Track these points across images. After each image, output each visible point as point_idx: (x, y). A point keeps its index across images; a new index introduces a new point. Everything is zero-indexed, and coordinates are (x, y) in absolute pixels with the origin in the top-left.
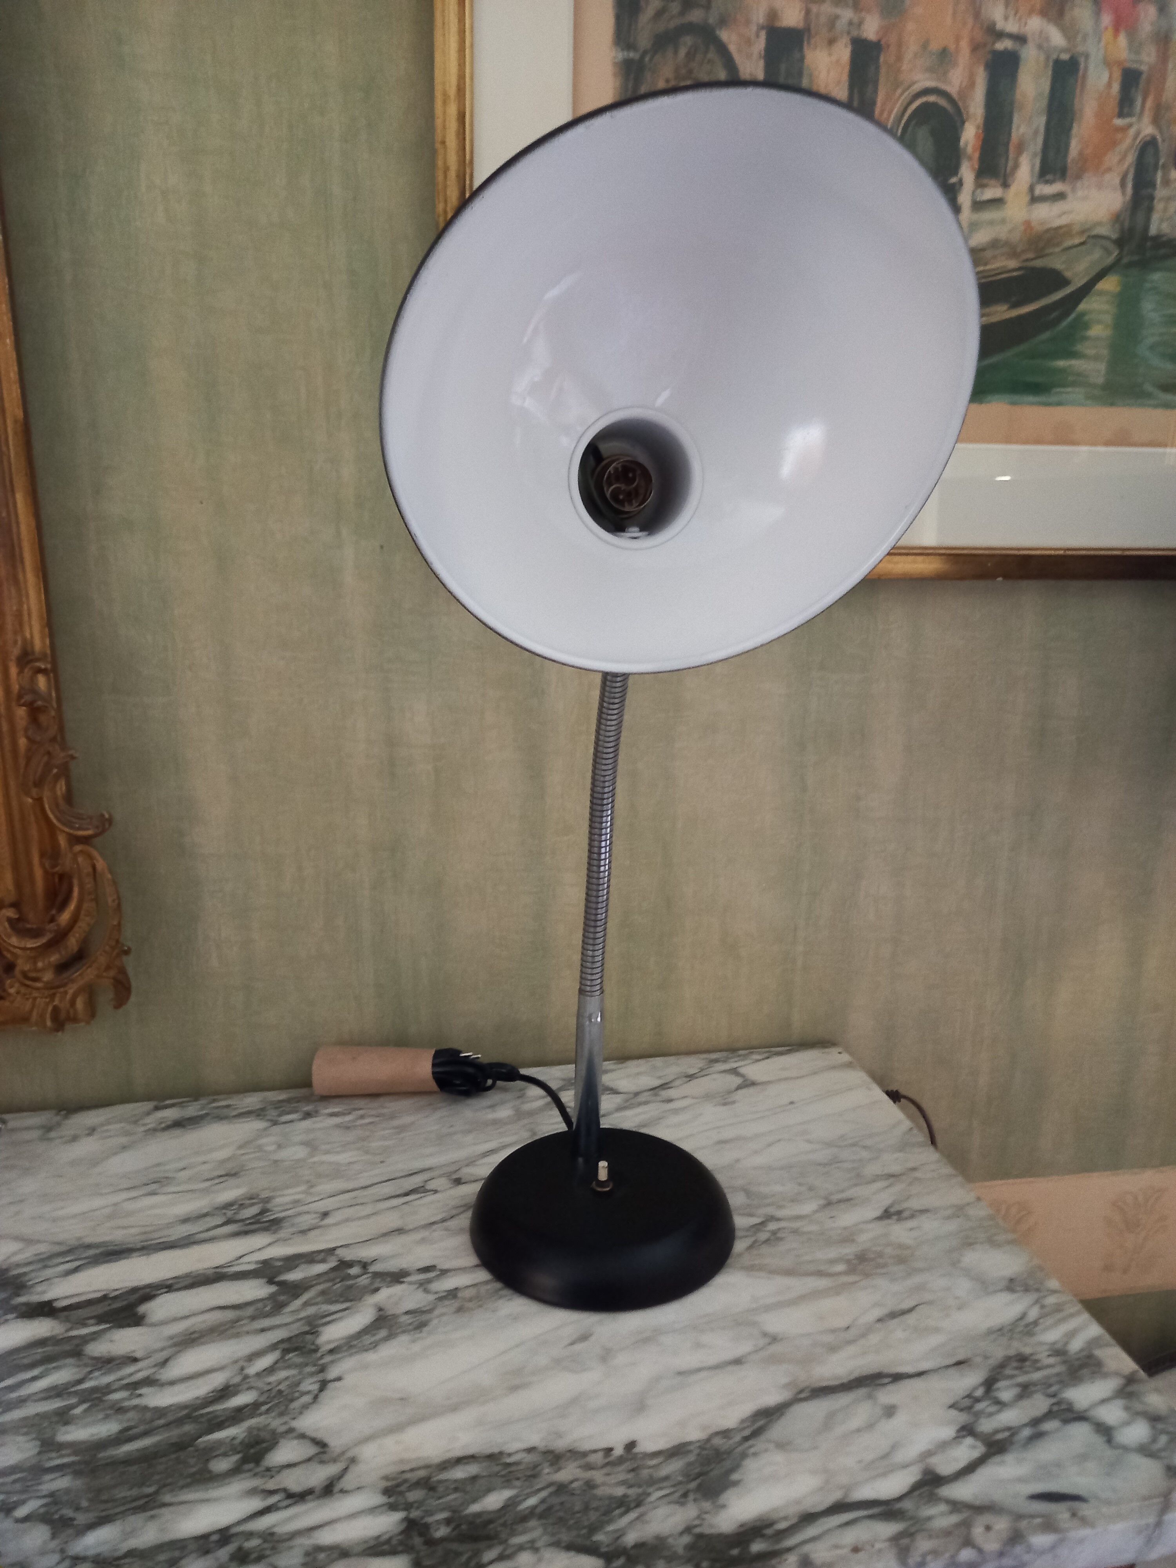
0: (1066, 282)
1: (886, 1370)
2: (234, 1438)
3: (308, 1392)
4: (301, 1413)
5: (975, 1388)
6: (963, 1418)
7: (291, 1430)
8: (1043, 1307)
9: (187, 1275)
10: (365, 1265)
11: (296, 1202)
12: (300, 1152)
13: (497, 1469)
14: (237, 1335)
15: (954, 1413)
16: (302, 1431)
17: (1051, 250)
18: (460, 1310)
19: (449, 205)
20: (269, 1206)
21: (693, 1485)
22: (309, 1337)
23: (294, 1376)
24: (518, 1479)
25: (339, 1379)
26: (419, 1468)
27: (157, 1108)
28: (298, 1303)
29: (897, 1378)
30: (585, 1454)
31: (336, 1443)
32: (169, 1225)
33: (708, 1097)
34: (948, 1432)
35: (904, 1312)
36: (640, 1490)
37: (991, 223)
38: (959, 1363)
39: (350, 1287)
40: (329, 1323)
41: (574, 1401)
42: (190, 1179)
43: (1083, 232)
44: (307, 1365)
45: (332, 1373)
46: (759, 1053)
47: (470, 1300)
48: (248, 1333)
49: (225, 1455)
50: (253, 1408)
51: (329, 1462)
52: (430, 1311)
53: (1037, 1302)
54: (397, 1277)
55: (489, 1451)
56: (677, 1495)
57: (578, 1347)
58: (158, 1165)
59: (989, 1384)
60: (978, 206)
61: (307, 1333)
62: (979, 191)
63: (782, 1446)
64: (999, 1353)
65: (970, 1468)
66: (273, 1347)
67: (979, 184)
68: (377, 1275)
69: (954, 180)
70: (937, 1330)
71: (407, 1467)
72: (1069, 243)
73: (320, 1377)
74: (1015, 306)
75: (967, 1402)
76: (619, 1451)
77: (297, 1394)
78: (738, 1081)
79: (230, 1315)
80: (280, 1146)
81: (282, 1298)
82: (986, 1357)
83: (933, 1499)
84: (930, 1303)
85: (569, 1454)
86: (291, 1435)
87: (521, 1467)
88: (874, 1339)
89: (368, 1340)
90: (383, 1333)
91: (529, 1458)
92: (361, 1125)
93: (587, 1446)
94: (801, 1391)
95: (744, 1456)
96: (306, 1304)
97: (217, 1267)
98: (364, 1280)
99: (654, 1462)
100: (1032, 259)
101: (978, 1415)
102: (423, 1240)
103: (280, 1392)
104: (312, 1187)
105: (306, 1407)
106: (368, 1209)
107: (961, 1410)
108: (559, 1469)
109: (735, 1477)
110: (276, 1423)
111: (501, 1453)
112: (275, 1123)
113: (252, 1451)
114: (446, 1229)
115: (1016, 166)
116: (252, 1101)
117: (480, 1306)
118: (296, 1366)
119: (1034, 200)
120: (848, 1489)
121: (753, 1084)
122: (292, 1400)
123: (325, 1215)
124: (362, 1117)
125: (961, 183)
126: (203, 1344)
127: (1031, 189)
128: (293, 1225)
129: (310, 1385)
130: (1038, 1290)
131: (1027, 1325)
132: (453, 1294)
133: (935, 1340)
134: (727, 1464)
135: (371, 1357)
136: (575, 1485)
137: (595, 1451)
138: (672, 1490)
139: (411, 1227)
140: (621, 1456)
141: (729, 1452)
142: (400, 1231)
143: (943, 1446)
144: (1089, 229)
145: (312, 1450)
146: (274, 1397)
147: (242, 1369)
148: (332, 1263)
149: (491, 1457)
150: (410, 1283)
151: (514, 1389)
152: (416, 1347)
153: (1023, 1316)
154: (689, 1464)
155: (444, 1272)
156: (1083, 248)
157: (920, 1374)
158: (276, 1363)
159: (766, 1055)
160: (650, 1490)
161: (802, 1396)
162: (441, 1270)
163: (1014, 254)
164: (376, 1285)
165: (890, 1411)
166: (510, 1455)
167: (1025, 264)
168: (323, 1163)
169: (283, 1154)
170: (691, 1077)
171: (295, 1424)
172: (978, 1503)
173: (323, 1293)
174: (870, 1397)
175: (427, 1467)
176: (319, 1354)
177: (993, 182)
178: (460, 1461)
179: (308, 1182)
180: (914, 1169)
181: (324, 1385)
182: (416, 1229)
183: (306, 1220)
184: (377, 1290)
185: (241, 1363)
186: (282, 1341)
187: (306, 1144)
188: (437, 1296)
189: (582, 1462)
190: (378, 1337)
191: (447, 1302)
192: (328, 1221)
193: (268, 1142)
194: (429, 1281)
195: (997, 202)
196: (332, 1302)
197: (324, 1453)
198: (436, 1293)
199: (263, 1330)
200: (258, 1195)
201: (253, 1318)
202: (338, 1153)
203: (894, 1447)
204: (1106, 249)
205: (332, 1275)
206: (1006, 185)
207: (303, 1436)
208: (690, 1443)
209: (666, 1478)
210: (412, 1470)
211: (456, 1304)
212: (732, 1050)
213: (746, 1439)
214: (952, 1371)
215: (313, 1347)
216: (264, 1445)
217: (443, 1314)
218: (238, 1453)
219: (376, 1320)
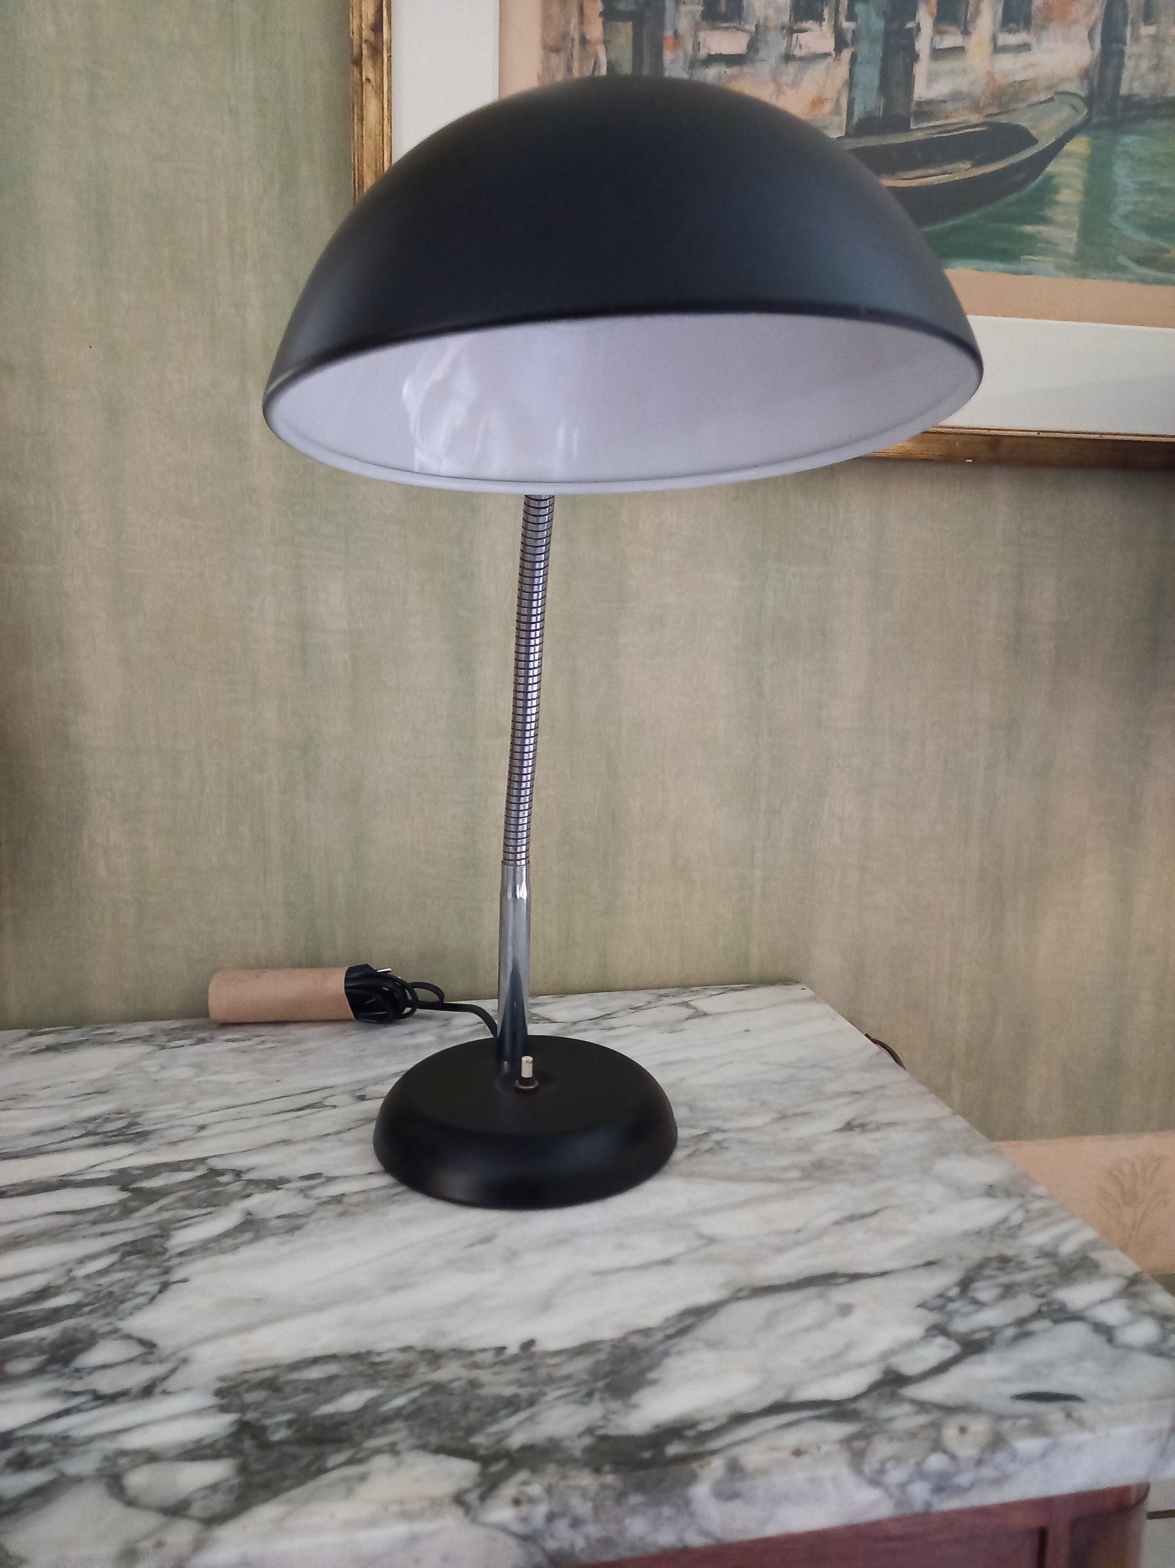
0: (1033, 141)
1: (842, 1270)
2: (43, 1339)
3: (144, 1294)
4: (131, 1314)
5: (948, 1288)
6: (934, 1318)
7: (115, 1331)
8: (1027, 1211)
9: (26, 1183)
10: (238, 1174)
11: (171, 1117)
12: (186, 1073)
13: (361, 1368)
14: (72, 1239)
15: (923, 1312)
16: (128, 1332)
17: (1016, 106)
18: (342, 1214)
19: (364, 20)
20: (138, 1120)
21: (601, 1384)
22: (157, 1240)
23: (130, 1278)
24: (385, 1378)
25: (184, 1281)
26: (265, 1369)
27: (31, 1035)
28: (151, 1208)
29: (855, 1277)
30: (471, 1353)
31: (166, 1344)
32: (19, 1137)
33: (654, 1026)
34: (915, 1331)
35: (864, 1216)
36: (535, 1390)
37: (952, 72)
38: (929, 1264)
39: (217, 1194)
40: (185, 1227)
41: (466, 1301)
42: (53, 1097)
43: (1049, 88)
44: (148, 1267)
45: (177, 1275)
46: (714, 989)
47: (357, 1205)
48: (84, 1237)
49: (28, 1355)
50: (74, 1310)
51: (155, 1362)
52: (307, 1215)
53: (1021, 1206)
54: (274, 1184)
55: (353, 1350)
56: (581, 1394)
57: (480, 1248)
58: (20, 1083)
59: (965, 1284)
60: (937, 54)
61: (155, 1236)
62: (937, 38)
63: (712, 1344)
64: (975, 1253)
65: (942, 1368)
66: (113, 1250)
67: (938, 31)
68: (250, 1182)
69: (910, 25)
70: (904, 1233)
71: (250, 1367)
72: (1035, 99)
73: (164, 1278)
74: (978, 164)
75: (939, 1302)
76: (513, 1349)
77: (130, 1296)
78: (688, 1012)
79: (68, 1219)
80: (163, 1067)
81: (133, 1204)
82: (961, 1258)
83: (895, 1398)
84: (897, 1207)
85: (452, 1354)
86: (115, 1336)
87: (394, 1366)
88: (828, 1241)
89: (229, 1242)
90: (248, 1236)
91: (402, 1357)
92: (261, 1050)
93: (474, 1345)
94: (741, 1290)
95: (666, 1354)
96: (161, 1209)
97: (64, 1176)
98: (236, 1187)
99: (556, 1360)
100: (996, 115)
101: (951, 1315)
102: (312, 1150)
103: (111, 1294)
104: (192, 1103)
105: (138, 1308)
106: (254, 1123)
107: (931, 1310)
108: (438, 1368)
109: (652, 1375)
110: (98, 1324)
111: (369, 1353)
112: (164, 1048)
113: (63, 1351)
114: (341, 1140)
115: (977, 12)
116: (142, 1029)
117: (367, 1211)
118: (136, 1268)
119: (998, 49)
120: (792, 1388)
121: (705, 1014)
122: (122, 1302)
123: (202, 1128)
124: (263, 1042)
125: (918, 28)
126: (29, 1246)
127: (994, 39)
128: (162, 1137)
129: (149, 1286)
130: (1022, 1196)
131: (1009, 1229)
132: (338, 1199)
133: (901, 1242)
134: (645, 1362)
135: (228, 1259)
136: (456, 1385)
137: (484, 1350)
138: (575, 1388)
139: (299, 1138)
140: (516, 1355)
141: (647, 1351)
142: (286, 1142)
143: (909, 1345)
144: (1057, 85)
145: (135, 1350)
146: (102, 1298)
147: (70, 1271)
148: (201, 1171)
149: (357, 1357)
150: (288, 1189)
151: (394, 1289)
152: (284, 1250)
153: (1005, 1220)
154: (597, 1363)
155: (330, 1180)
156: (1051, 104)
157: (883, 1274)
158: (114, 1264)
159: (722, 991)
160: (547, 1389)
161: (741, 1294)
162: (327, 1177)
163: (976, 107)
164: (248, 1191)
165: (845, 1310)
166: (379, 1354)
167: (988, 120)
168: (208, 1082)
169: (164, 1074)
170: (637, 1009)
171: (121, 1325)
172: (950, 1403)
173: (184, 1199)
174: (821, 1296)
175: (276, 1366)
176: (166, 1257)
177: (952, 29)
178: (316, 1361)
179: (189, 1098)
180: (882, 1087)
181: (165, 1287)
182: (305, 1141)
183: (180, 1133)
184: (249, 1196)
185: (69, 1266)
186: (125, 1244)
187: (193, 1065)
188: (317, 1201)
189: (468, 1361)
190: (237, 1241)
191: (330, 1207)
192: (203, 1133)
193: (151, 1065)
194: (313, 1187)
195: (958, 51)
196: (190, 1207)
197: (151, 1353)
198: (318, 1198)
199: (103, 1234)
200: (128, 1110)
201: (95, 1223)
202: (229, 1073)
203: (849, 1346)
204: (1073, 107)
205: (198, 1183)
206: (966, 33)
207: (128, 1337)
208: (600, 1342)
209: (568, 1377)
210: (256, 1370)
211: (339, 1208)
212: (685, 986)
213: (669, 1337)
214: (921, 1271)
215: (160, 1250)
216: (78, 1346)
217: (322, 1218)
218: (45, 1353)
219: (243, 1223)
